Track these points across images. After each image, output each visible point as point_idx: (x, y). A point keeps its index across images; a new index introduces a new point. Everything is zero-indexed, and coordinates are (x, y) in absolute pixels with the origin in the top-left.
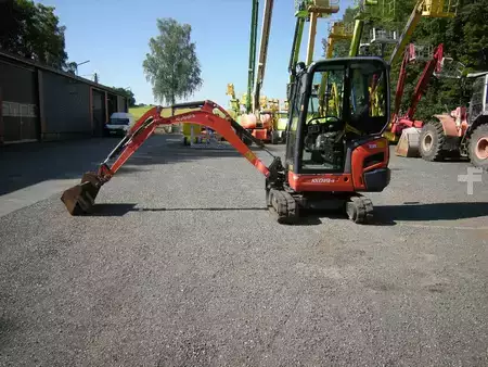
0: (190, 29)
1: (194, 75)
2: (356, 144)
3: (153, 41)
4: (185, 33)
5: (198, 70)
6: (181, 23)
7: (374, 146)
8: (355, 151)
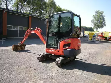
0: (103, 12)
1: (104, 23)
2: (61, 40)
3: (94, 16)
4: (102, 13)
5: (105, 22)
6: (101, 11)
7: (67, 41)
8: (61, 42)
